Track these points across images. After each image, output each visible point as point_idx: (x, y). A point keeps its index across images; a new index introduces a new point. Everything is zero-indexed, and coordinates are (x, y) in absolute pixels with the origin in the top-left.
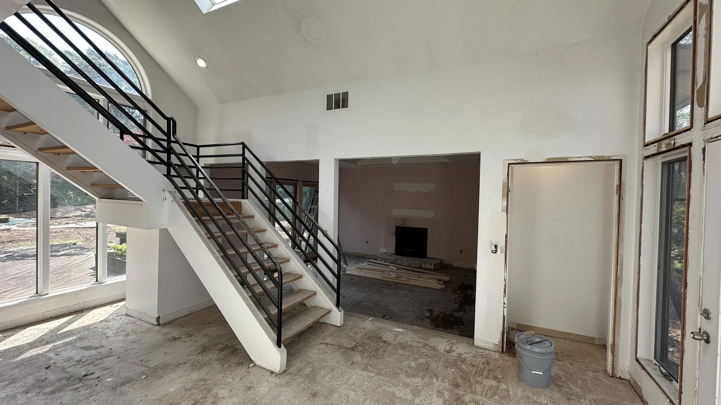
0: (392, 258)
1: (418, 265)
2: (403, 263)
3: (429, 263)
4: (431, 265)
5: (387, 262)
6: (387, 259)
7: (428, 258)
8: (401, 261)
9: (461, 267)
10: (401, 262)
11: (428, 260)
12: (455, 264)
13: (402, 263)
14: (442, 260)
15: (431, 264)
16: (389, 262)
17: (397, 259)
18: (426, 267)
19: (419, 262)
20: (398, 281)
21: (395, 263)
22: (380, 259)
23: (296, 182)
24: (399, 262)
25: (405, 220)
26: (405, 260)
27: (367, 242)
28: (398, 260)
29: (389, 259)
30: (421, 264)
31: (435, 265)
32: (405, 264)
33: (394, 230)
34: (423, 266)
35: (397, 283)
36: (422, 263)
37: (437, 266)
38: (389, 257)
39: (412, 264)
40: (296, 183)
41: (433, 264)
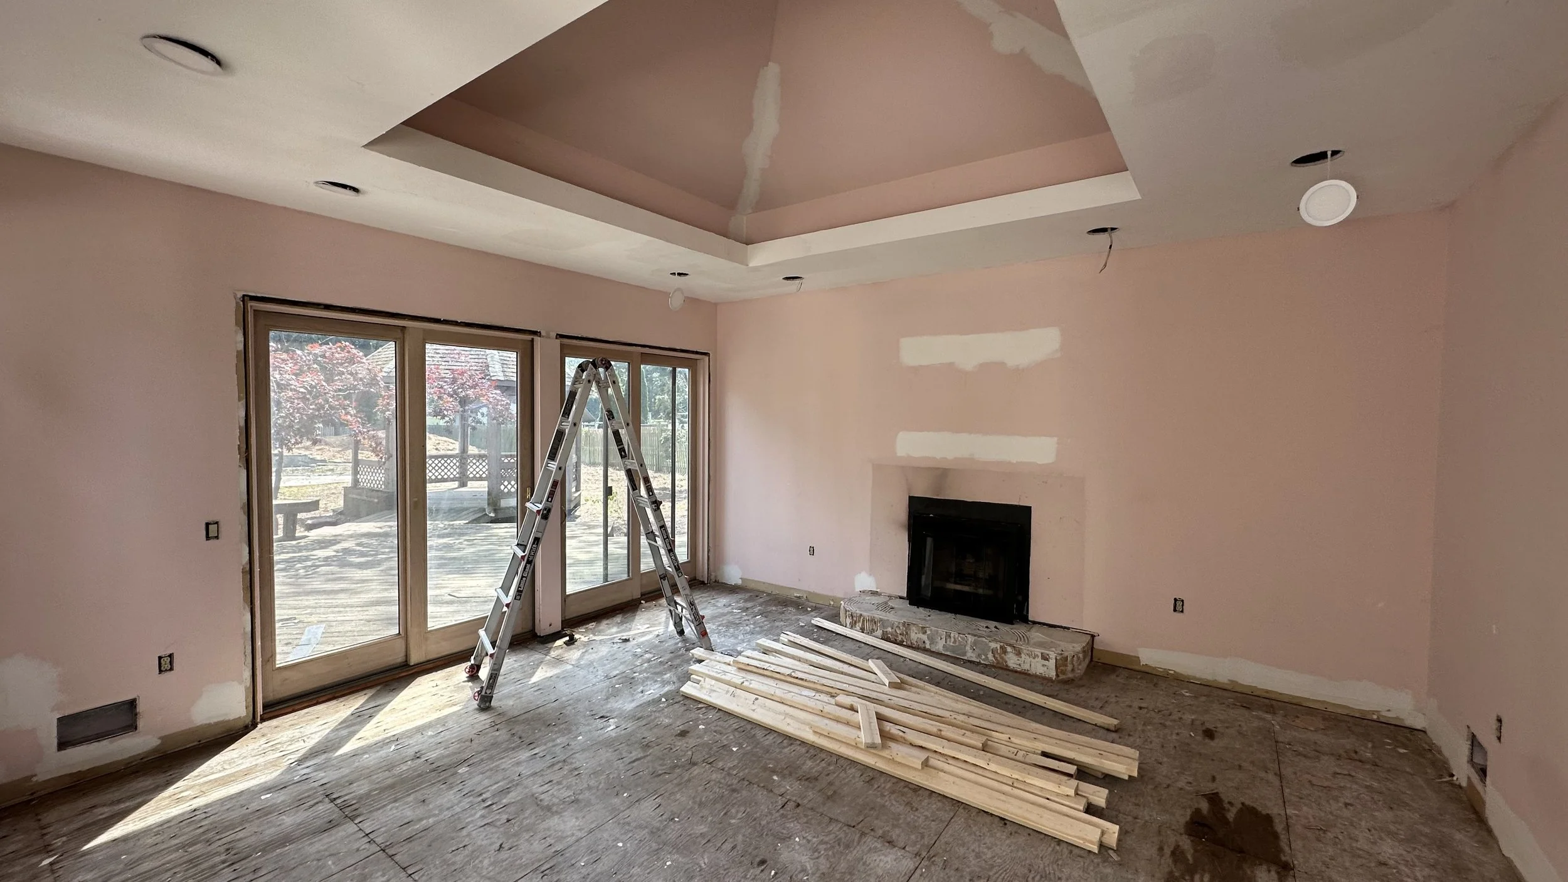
0: (891, 617)
1: (990, 656)
2: (932, 641)
3: (1038, 651)
4: (1047, 660)
5: (871, 632)
6: (873, 621)
7: (1034, 623)
8: (925, 633)
9: (1178, 670)
10: (924, 637)
11: (1036, 635)
12: (1150, 657)
13: (928, 642)
14: (1093, 636)
15: (1045, 658)
16: (879, 633)
17: (907, 625)
18: (1026, 667)
19: (993, 645)
20: (881, 765)
21: (900, 638)
22: (849, 621)
23: (529, 337)
24: (915, 636)
25: (942, 474)
26: (940, 630)
27: (812, 551)
28: (914, 628)
29: (881, 620)
30: (1005, 652)
31: (1062, 662)
32: (939, 647)
33: (901, 512)
34: (1012, 661)
35: (873, 776)
36: (1009, 649)
37: (1070, 668)
38: (879, 615)
39: (968, 648)
40: (532, 341)
41: (1053, 655)
